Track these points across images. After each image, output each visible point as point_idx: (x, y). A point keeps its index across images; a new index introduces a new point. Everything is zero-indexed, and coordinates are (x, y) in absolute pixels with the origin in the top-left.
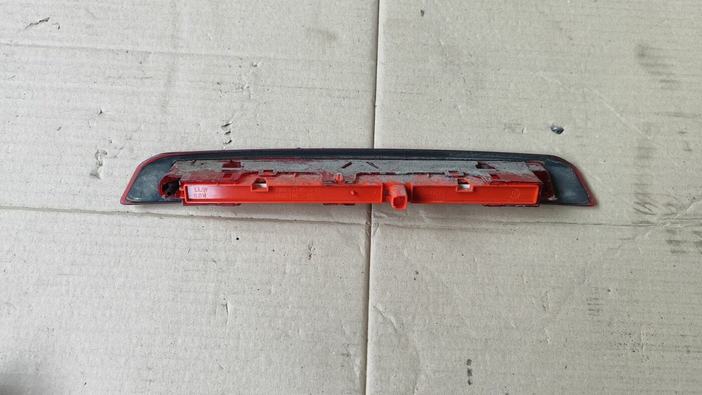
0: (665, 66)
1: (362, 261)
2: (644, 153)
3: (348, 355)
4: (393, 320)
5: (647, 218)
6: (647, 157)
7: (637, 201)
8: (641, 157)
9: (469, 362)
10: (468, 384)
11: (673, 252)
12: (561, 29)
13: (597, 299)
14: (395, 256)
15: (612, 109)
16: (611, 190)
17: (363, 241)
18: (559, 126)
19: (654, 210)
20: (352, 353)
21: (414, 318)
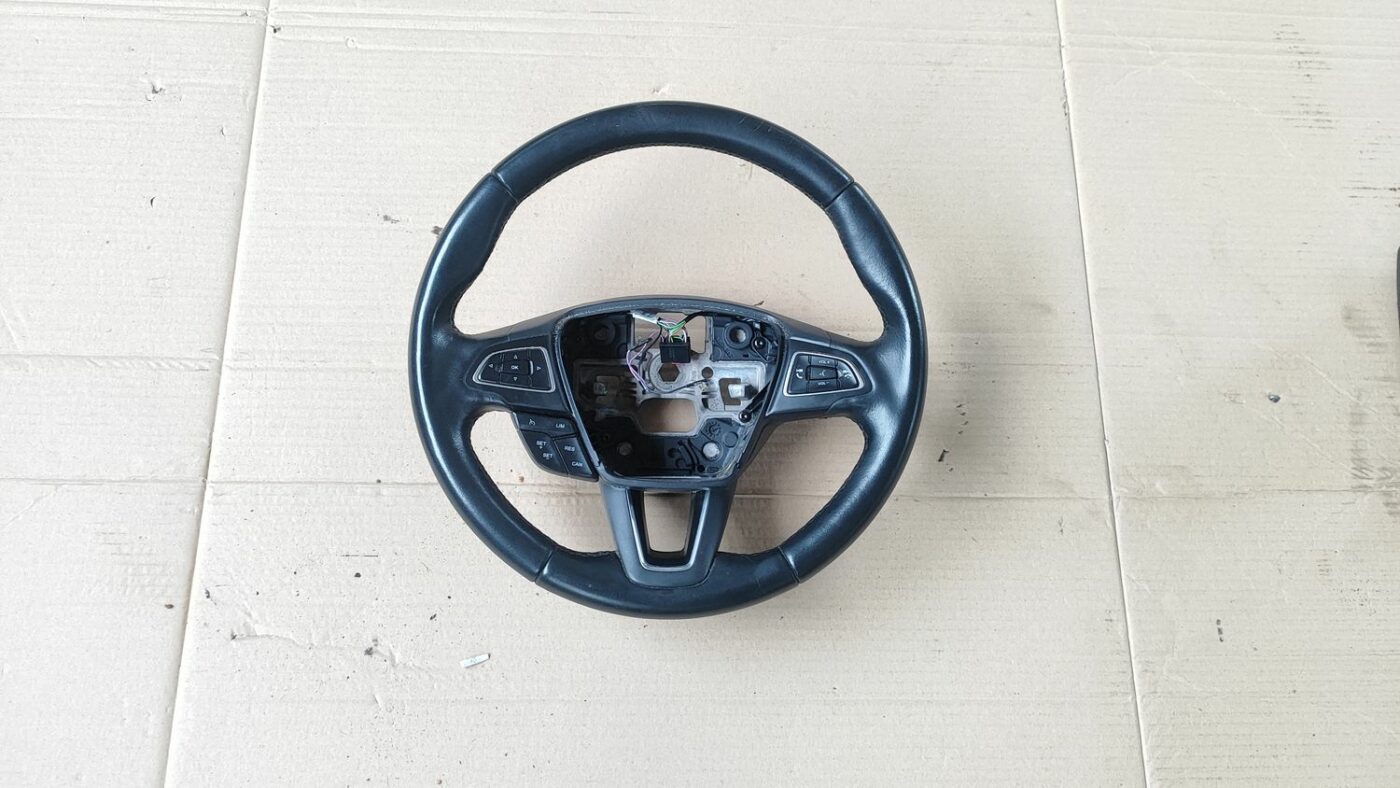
0: (1371, 328)
1: (1110, 535)
2: (1357, 419)
3: (1111, 620)
4: (1147, 588)
5: (1365, 482)
6: (1360, 423)
7: (1355, 466)
8: (1354, 423)
9: (1218, 622)
10: (1219, 642)
11: (1391, 513)
12: (1268, 293)
13: (1325, 560)
14: (1140, 528)
15: (1325, 376)
16: (1330, 456)
17: (1109, 515)
18: (1276, 394)
19: (1371, 475)
20: (1114, 618)
21: (1164, 584)
